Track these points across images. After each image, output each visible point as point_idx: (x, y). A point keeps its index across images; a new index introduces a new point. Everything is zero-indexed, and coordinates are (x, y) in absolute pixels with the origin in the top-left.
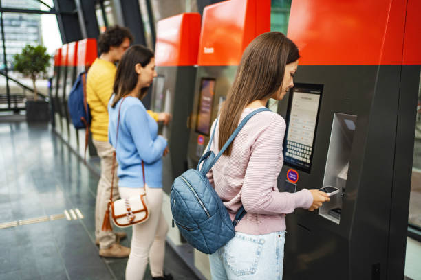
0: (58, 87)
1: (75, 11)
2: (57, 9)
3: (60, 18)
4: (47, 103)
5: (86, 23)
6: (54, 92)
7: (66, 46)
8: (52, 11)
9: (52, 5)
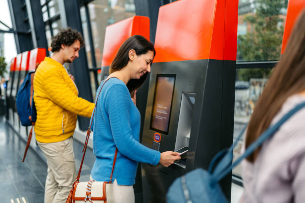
0: (12, 89)
1: (29, 31)
2: (15, 29)
3: (17, 36)
4: (3, 100)
5: (37, 39)
6: (9, 92)
7: (20, 55)
8: (11, 31)
9: (11, 26)
